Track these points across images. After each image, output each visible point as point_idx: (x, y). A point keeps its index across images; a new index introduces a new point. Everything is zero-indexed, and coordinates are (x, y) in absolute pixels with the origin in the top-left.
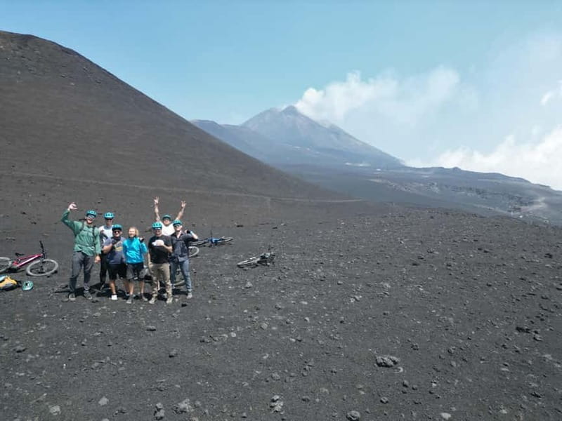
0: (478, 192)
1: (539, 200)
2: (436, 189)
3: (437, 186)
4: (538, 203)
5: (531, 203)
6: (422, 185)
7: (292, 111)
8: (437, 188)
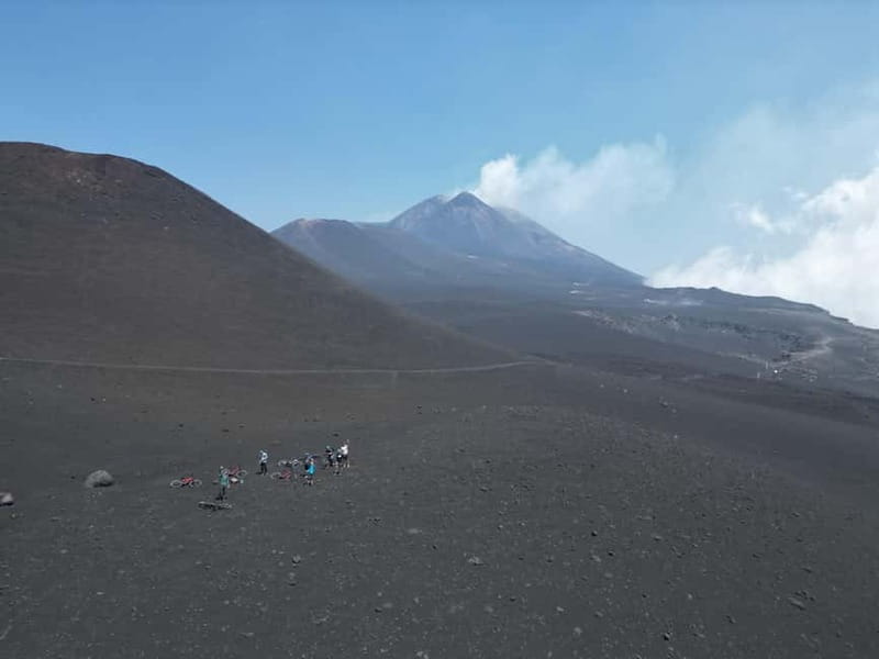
0: (737, 328)
1: (824, 342)
2: (675, 325)
3: (677, 320)
4: (820, 347)
5: (811, 347)
6: (653, 318)
7: (466, 200)
8: (675, 323)
